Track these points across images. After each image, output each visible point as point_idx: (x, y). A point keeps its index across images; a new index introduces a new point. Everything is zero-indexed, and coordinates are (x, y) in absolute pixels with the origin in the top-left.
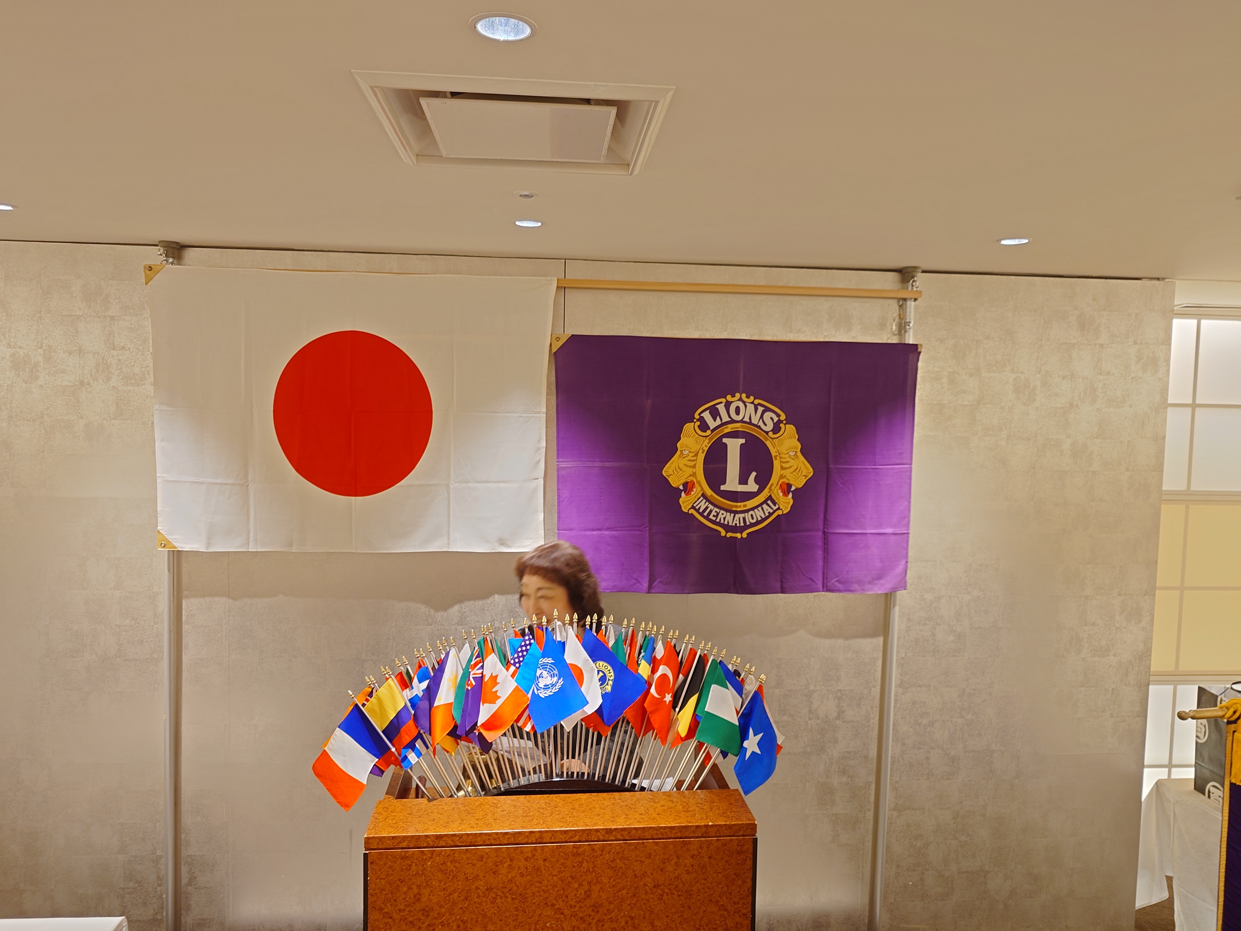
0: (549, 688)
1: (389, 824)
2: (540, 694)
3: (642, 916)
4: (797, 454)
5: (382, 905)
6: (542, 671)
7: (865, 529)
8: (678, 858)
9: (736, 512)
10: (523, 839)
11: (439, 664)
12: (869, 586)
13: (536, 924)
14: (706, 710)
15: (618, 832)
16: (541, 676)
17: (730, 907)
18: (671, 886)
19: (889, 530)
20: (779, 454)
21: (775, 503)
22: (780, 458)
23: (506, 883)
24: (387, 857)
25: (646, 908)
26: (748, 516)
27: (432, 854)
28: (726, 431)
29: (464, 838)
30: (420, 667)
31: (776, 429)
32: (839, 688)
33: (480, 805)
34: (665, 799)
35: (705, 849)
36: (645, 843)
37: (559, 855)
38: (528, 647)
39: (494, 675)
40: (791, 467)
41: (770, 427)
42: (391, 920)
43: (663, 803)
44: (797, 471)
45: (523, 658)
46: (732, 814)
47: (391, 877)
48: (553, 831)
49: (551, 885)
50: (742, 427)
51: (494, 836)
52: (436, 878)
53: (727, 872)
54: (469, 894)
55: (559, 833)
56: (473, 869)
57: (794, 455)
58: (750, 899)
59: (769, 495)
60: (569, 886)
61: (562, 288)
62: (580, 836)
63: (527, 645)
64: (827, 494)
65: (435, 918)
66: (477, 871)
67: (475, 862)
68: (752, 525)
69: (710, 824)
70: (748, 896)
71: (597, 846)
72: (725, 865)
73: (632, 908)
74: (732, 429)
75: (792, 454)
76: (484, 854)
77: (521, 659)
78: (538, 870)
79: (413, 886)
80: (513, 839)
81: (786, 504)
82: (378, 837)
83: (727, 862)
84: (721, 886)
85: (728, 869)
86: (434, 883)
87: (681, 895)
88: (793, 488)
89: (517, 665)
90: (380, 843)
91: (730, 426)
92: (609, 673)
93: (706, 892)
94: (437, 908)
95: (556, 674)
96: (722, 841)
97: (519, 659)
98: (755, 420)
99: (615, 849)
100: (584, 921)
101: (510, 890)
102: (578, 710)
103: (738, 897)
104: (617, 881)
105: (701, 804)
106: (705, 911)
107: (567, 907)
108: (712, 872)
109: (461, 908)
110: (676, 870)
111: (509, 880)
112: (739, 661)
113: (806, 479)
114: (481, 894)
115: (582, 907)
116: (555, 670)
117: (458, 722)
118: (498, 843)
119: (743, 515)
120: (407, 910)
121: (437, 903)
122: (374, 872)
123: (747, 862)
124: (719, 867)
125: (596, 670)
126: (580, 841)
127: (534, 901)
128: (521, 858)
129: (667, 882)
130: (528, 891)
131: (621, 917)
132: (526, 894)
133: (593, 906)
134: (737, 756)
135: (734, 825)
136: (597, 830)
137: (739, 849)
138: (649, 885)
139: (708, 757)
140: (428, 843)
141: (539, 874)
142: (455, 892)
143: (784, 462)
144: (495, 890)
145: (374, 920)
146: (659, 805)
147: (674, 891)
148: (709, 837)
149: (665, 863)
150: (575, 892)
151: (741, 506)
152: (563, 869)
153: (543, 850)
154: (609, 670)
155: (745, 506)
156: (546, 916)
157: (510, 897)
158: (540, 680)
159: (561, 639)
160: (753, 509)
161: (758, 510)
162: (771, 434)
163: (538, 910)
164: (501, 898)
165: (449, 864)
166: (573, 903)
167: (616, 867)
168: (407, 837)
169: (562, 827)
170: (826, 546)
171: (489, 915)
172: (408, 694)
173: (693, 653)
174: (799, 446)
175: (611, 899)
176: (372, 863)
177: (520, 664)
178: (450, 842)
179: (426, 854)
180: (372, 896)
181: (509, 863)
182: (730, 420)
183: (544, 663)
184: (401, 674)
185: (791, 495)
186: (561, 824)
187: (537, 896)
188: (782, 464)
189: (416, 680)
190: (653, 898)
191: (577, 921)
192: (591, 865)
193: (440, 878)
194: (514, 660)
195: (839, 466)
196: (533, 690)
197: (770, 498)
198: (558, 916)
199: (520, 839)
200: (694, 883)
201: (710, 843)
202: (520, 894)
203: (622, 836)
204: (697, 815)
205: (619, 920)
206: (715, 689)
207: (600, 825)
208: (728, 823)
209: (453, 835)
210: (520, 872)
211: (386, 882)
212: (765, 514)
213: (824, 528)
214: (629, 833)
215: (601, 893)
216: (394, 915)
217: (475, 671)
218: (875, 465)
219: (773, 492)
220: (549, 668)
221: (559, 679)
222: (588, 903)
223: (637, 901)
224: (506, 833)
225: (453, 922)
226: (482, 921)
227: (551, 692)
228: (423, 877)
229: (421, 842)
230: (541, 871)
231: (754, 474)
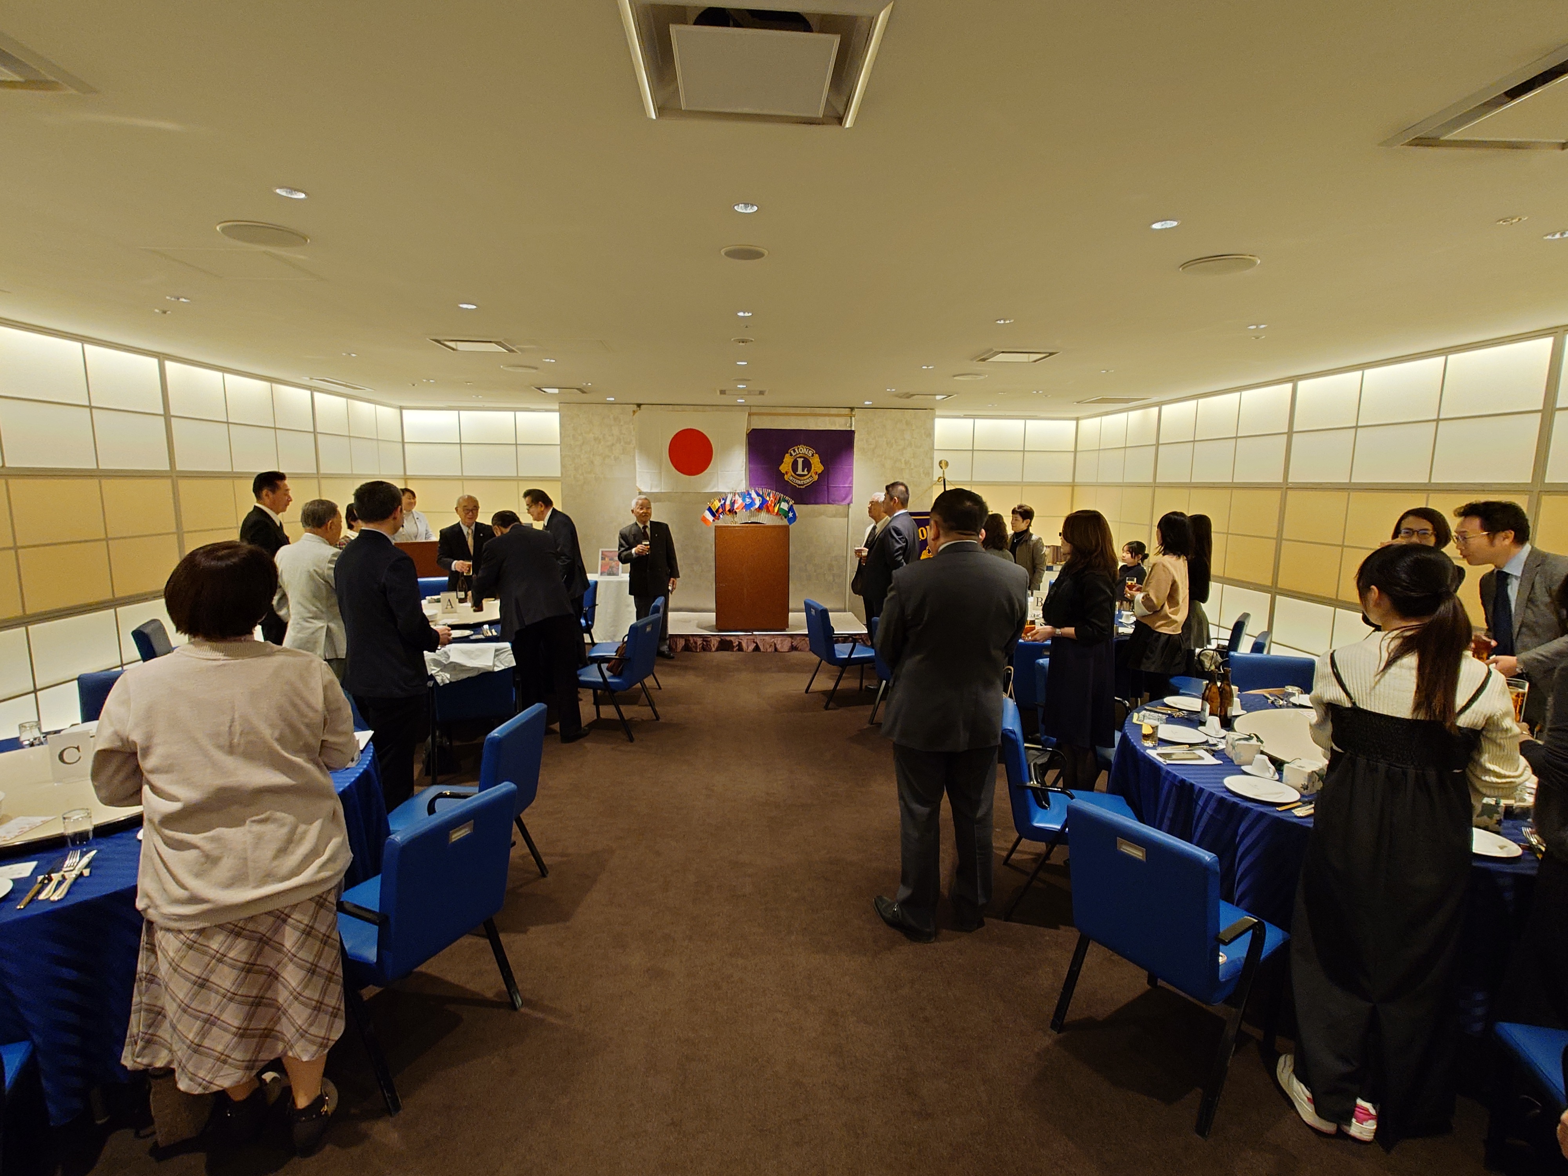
7: (839, 485)
9: (801, 480)
12: (842, 502)
19: (847, 485)
20: (813, 462)
21: (812, 478)
22: (814, 464)
26: (805, 481)
28: (798, 456)
31: (813, 455)
41: (810, 455)
44: (819, 468)
50: (802, 455)
57: (818, 463)
58: (788, 543)
59: (811, 475)
61: (749, 415)
63: (744, 493)
64: (828, 475)
68: (806, 484)
81: (816, 478)
84: (783, 541)
87: (774, 537)
88: (818, 473)
89: (742, 497)
98: (806, 453)
113: (822, 470)
119: (803, 481)
129: (772, 534)
151: (802, 478)
161: (808, 479)
162: (811, 457)
170: (828, 490)
174: (820, 461)
182: (798, 452)
185: (817, 476)
188: (814, 466)
195: (832, 467)
206: (783, 503)
212: (809, 481)
213: (827, 485)
218: (842, 467)
231: (806, 469)
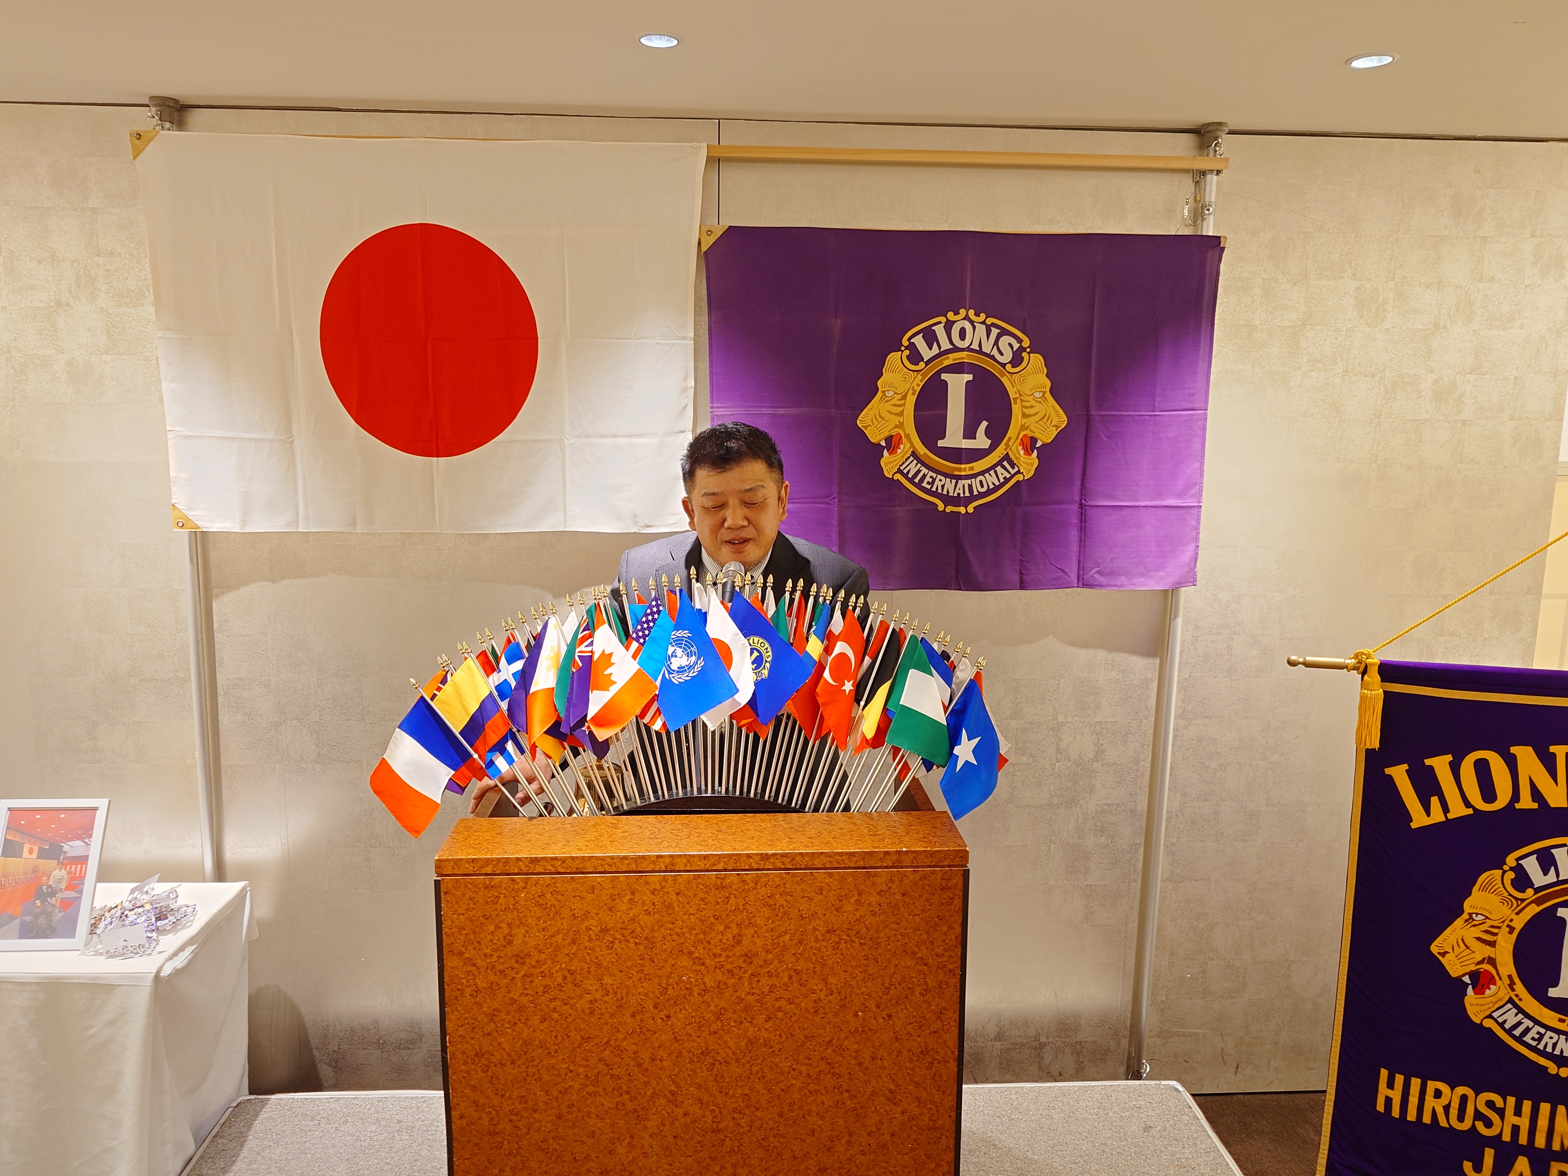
0: (686, 670)
1: (470, 845)
2: (672, 679)
3: (811, 970)
4: (1046, 395)
5: (462, 949)
6: (675, 648)
7: (1137, 501)
8: (860, 894)
9: (959, 478)
10: (648, 866)
11: (535, 640)
12: (1142, 579)
13: (669, 977)
14: (901, 703)
15: (777, 859)
16: (674, 655)
17: (930, 961)
18: (850, 931)
19: (1171, 502)
20: (1020, 395)
21: (1013, 465)
22: (1022, 401)
23: (626, 923)
24: (466, 886)
25: (816, 959)
26: (975, 483)
27: (526, 883)
28: (946, 363)
29: (569, 862)
30: (509, 641)
31: (1017, 360)
32: (1098, 719)
33: (594, 825)
34: (845, 821)
35: (896, 883)
36: (815, 874)
37: (697, 887)
38: (656, 616)
39: (607, 652)
40: (1037, 413)
41: (1007, 357)
42: (474, 968)
43: (841, 825)
44: (1045, 420)
45: (650, 631)
46: (935, 839)
47: (472, 913)
48: (689, 855)
49: (687, 927)
50: (969, 357)
51: (609, 860)
52: (533, 914)
53: (927, 914)
54: (578, 936)
55: (696, 859)
56: (582, 904)
57: (1041, 397)
58: (959, 951)
59: (1005, 453)
60: (711, 928)
61: (714, 159)
62: (725, 863)
63: (655, 613)
64: (1086, 452)
65: (534, 967)
66: (587, 907)
67: (584, 894)
68: (981, 495)
69: (904, 849)
70: (956, 946)
71: (749, 877)
72: (925, 905)
73: (798, 960)
74: (954, 360)
75: (1038, 395)
76: (595, 884)
77: (647, 632)
78: (669, 906)
79: (502, 925)
80: (634, 865)
81: (1028, 465)
82: (453, 860)
83: (927, 900)
84: (920, 932)
85: (929, 910)
86: (530, 921)
87: (865, 944)
88: (1039, 444)
89: (642, 641)
90: (456, 867)
91: (952, 356)
92: (767, 652)
93: (898, 941)
94: (536, 953)
95: (695, 652)
96: (920, 872)
97: (643, 632)
98: (986, 349)
99: (774, 881)
100: (733, 975)
101: (632, 932)
102: (725, 701)
103: (942, 947)
104: (777, 923)
105: (894, 827)
106: (897, 965)
107: (709, 955)
108: (906, 914)
109: (567, 954)
110: (857, 910)
111: (631, 919)
112: (948, 639)
113: (1057, 430)
114: (593, 937)
115: (730, 957)
116: (693, 647)
117: (562, 715)
118: (615, 870)
119: (969, 481)
120: (496, 955)
121: (536, 947)
122: (449, 905)
123: (955, 902)
124: (916, 908)
125: (749, 647)
126: (725, 870)
127: (665, 947)
128: (646, 890)
129: (845, 926)
130: (657, 934)
131: (783, 971)
132: (654, 937)
133: (744, 956)
134: (944, 767)
135: (937, 851)
136: (748, 856)
137: (944, 884)
138: (820, 929)
139: (906, 768)
140: (520, 868)
141: (670, 911)
142: (558, 933)
143: (1026, 407)
144: (611, 932)
145: (452, 968)
146: (836, 828)
147: (855, 939)
148: (902, 867)
149: (842, 900)
150: (720, 937)
151: (965, 469)
152: (703, 906)
153: (675, 880)
154: (767, 648)
155: (972, 469)
156: (682, 967)
157: (632, 941)
158: (673, 660)
159: (701, 606)
160: (982, 473)
161: (990, 474)
162: (1008, 367)
163: (671, 959)
164: (620, 942)
165: (549, 896)
166: (717, 951)
167: (775, 905)
168: (492, 860)
169: (701, 851)
170: (1083, 524)
171: (605, 964)
172: (496, 679)
173: (884, 626)
174: (1049, 384)
175: (769, 947)
176: (446, 893)
177: (645, 639)
178: (550, 867)
179: (517, 883)
180: (448, 936)
181: (629, 896)
182: (951, 347)
183: (678, 637)
184: (484, 653)
185: (1035, 452)
186: (699, 847)
187: (668, 941)
188: (1024, 409)
189: (503, 661)
190: (826, 947)
191: (723, 974)
192: (741, 902)
193: (538, 915)
194: (637, 634)
195: (1104, 413)
196: (664, 674)
197: (1007, 457)
198: (698, 968)
199: (644, 866)
200: (881, 928)
201: (905, 875)
202: (646, 938)
203: (783, 863)
204: (887, 840)
205: (781, 974)
206: (914, 675)
207: (753, 850)
208: (929, 849)
209: (552, 859)
210: (644, 908)
211: (466, 918)
212: (999, 481)
213: (1081, 500)
214: (793, 860)
215: (755, 939)
216: (479, 962)
217: (582, 648)
218: (1154, 411)
219: (1010, 450)
220: (685, 645)
221: (699, 658)
222: (738, 950)
223: (805, 950)
224: (625, 858)
225: (557, 971)
226: (596, 971)
227: (687, 676)
228: (515, 913)
229: (510, 867)
230: (674, 908)
231: (984, 424)
